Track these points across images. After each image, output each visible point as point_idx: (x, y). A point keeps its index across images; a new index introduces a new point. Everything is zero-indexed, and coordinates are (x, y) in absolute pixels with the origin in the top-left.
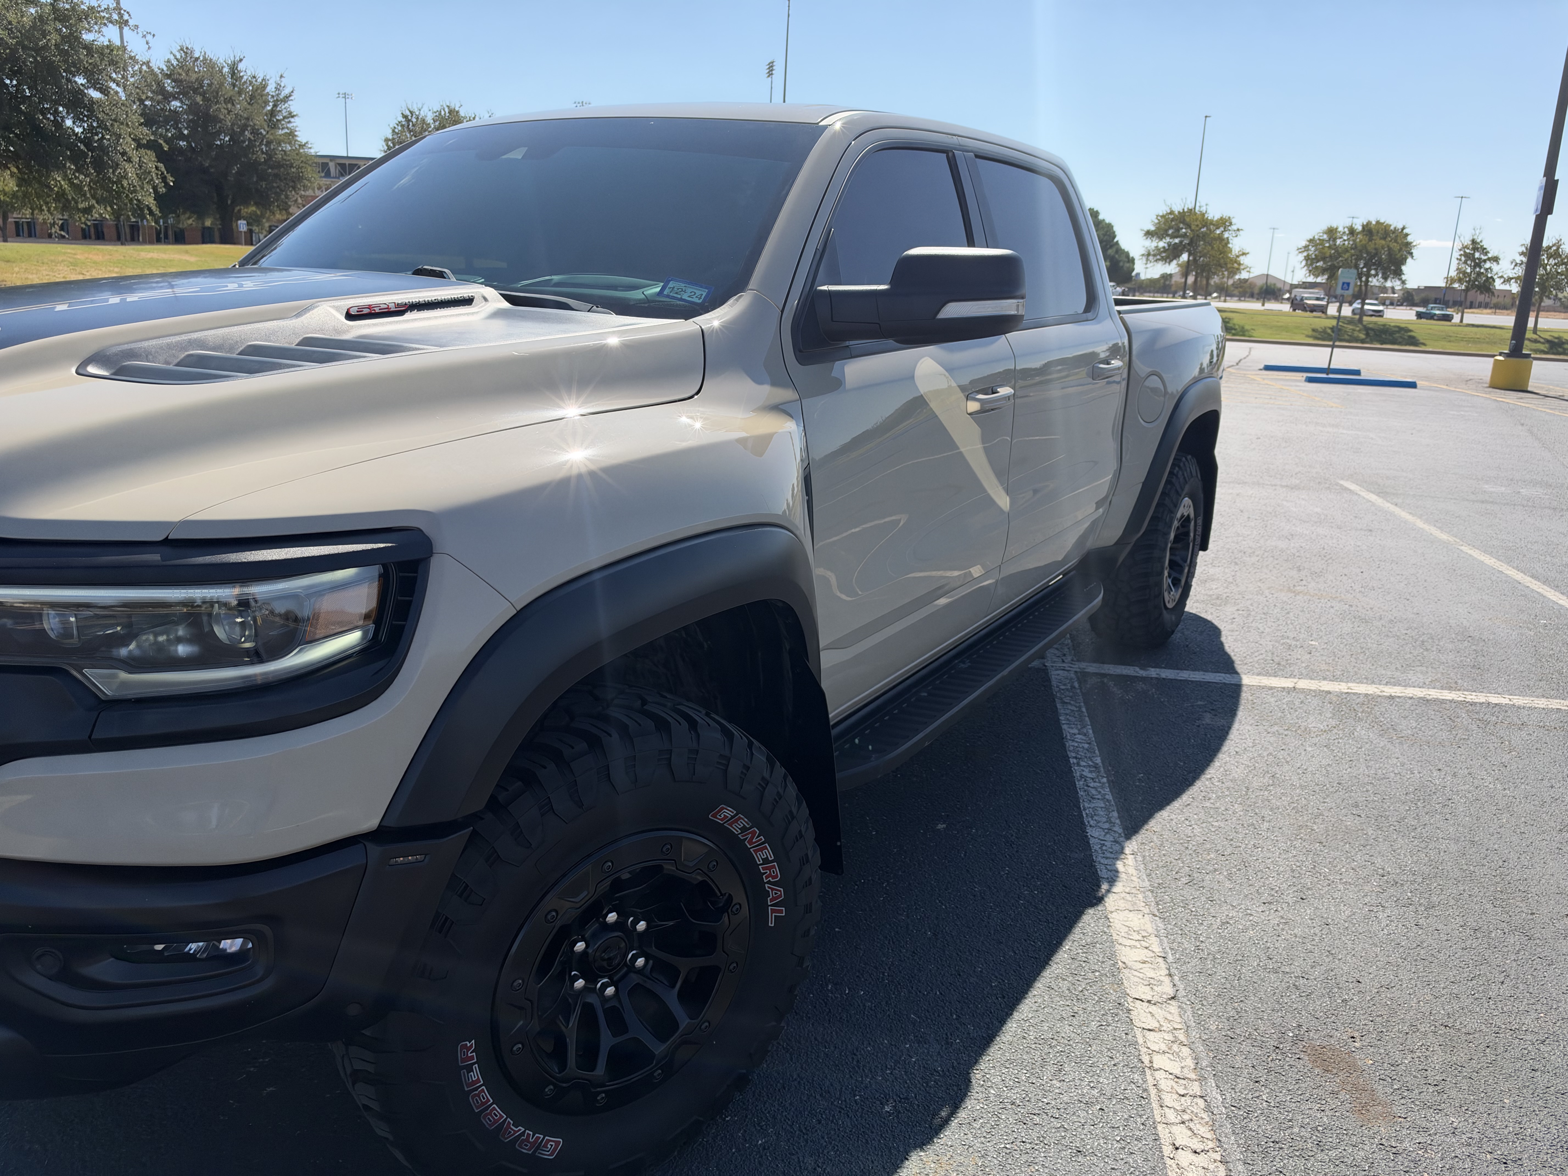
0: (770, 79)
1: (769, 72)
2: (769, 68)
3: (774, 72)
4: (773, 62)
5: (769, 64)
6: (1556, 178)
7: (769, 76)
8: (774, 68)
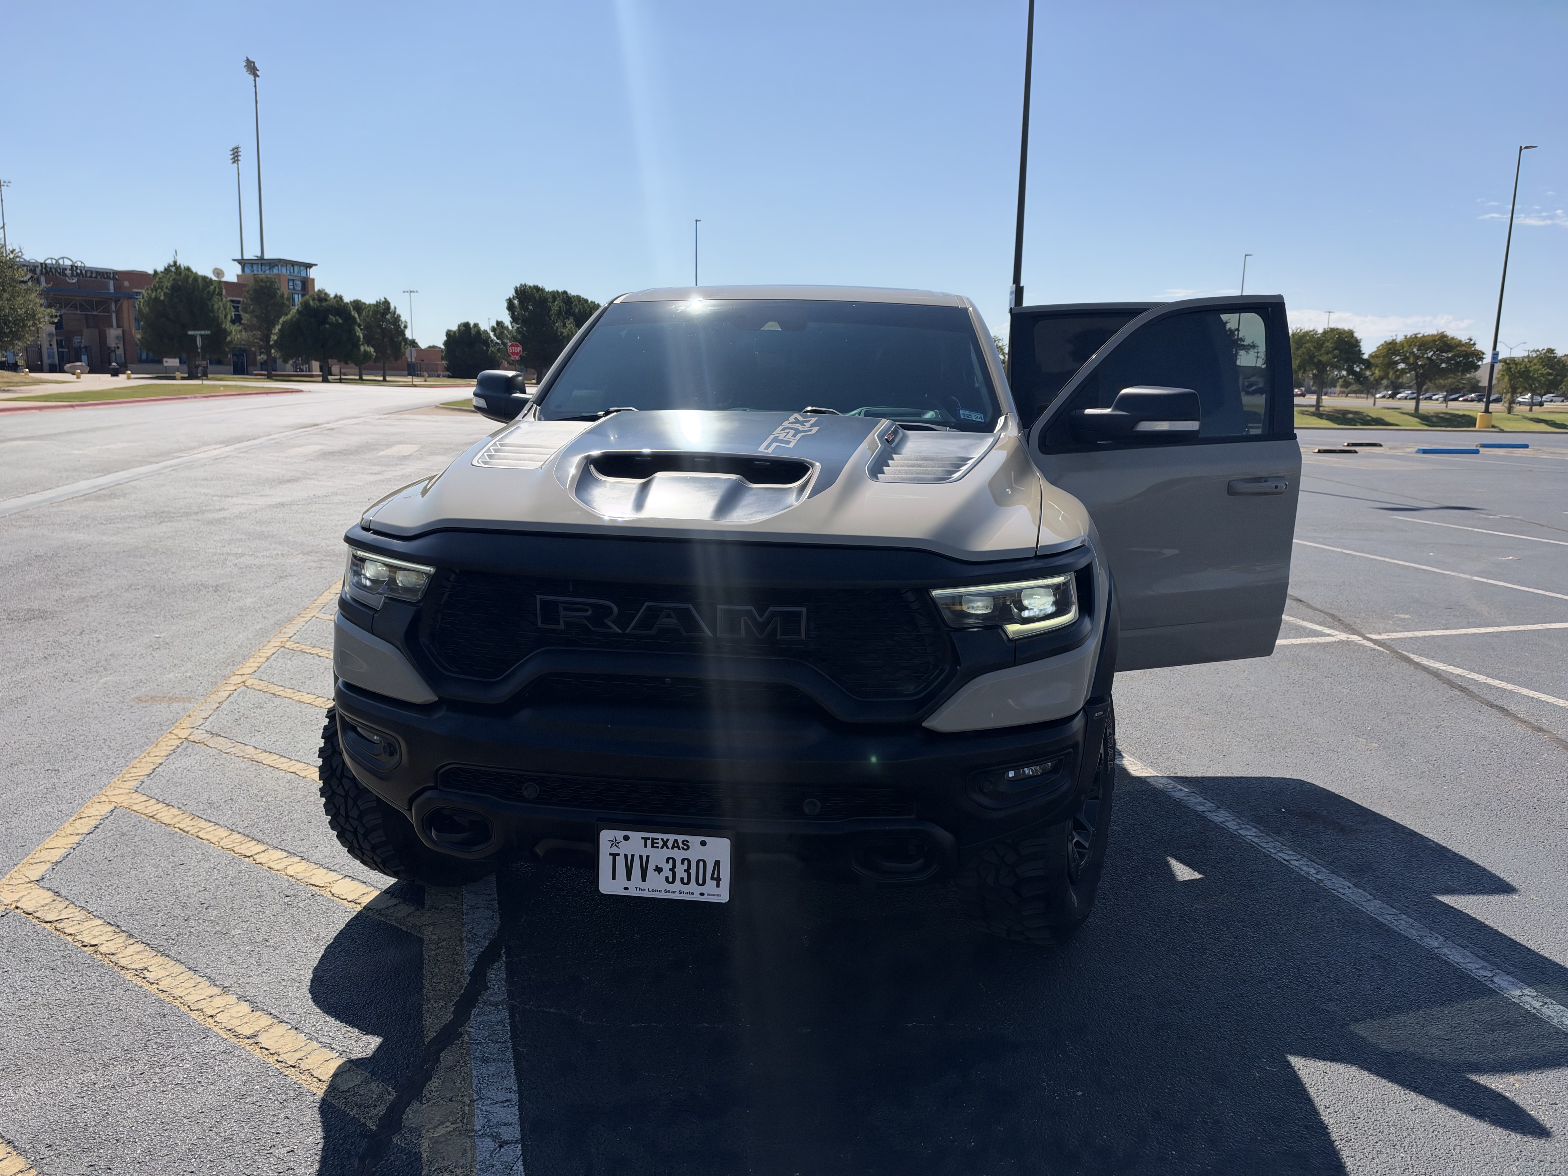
0: (235, 165)
1: (233, 158)
2: (233, 154)
3: (239, 158)
4: (237, 148)
5: (233, 150)
6: (1021, 285)
7: (234, 162)
8: (240, 154)
